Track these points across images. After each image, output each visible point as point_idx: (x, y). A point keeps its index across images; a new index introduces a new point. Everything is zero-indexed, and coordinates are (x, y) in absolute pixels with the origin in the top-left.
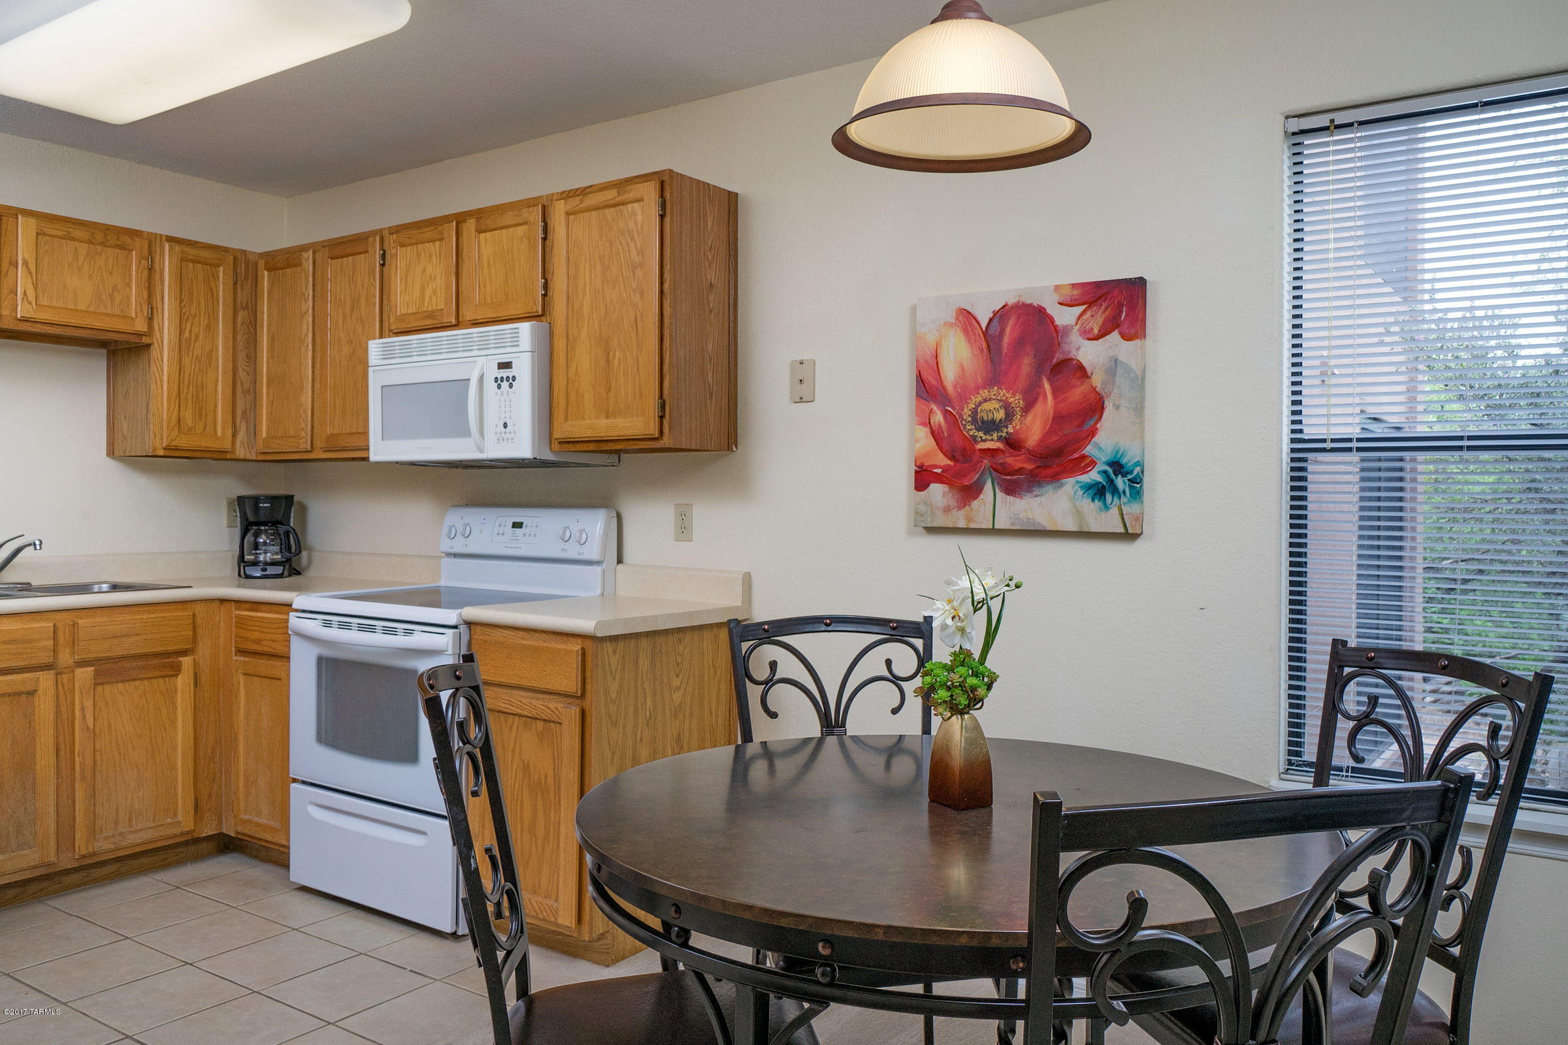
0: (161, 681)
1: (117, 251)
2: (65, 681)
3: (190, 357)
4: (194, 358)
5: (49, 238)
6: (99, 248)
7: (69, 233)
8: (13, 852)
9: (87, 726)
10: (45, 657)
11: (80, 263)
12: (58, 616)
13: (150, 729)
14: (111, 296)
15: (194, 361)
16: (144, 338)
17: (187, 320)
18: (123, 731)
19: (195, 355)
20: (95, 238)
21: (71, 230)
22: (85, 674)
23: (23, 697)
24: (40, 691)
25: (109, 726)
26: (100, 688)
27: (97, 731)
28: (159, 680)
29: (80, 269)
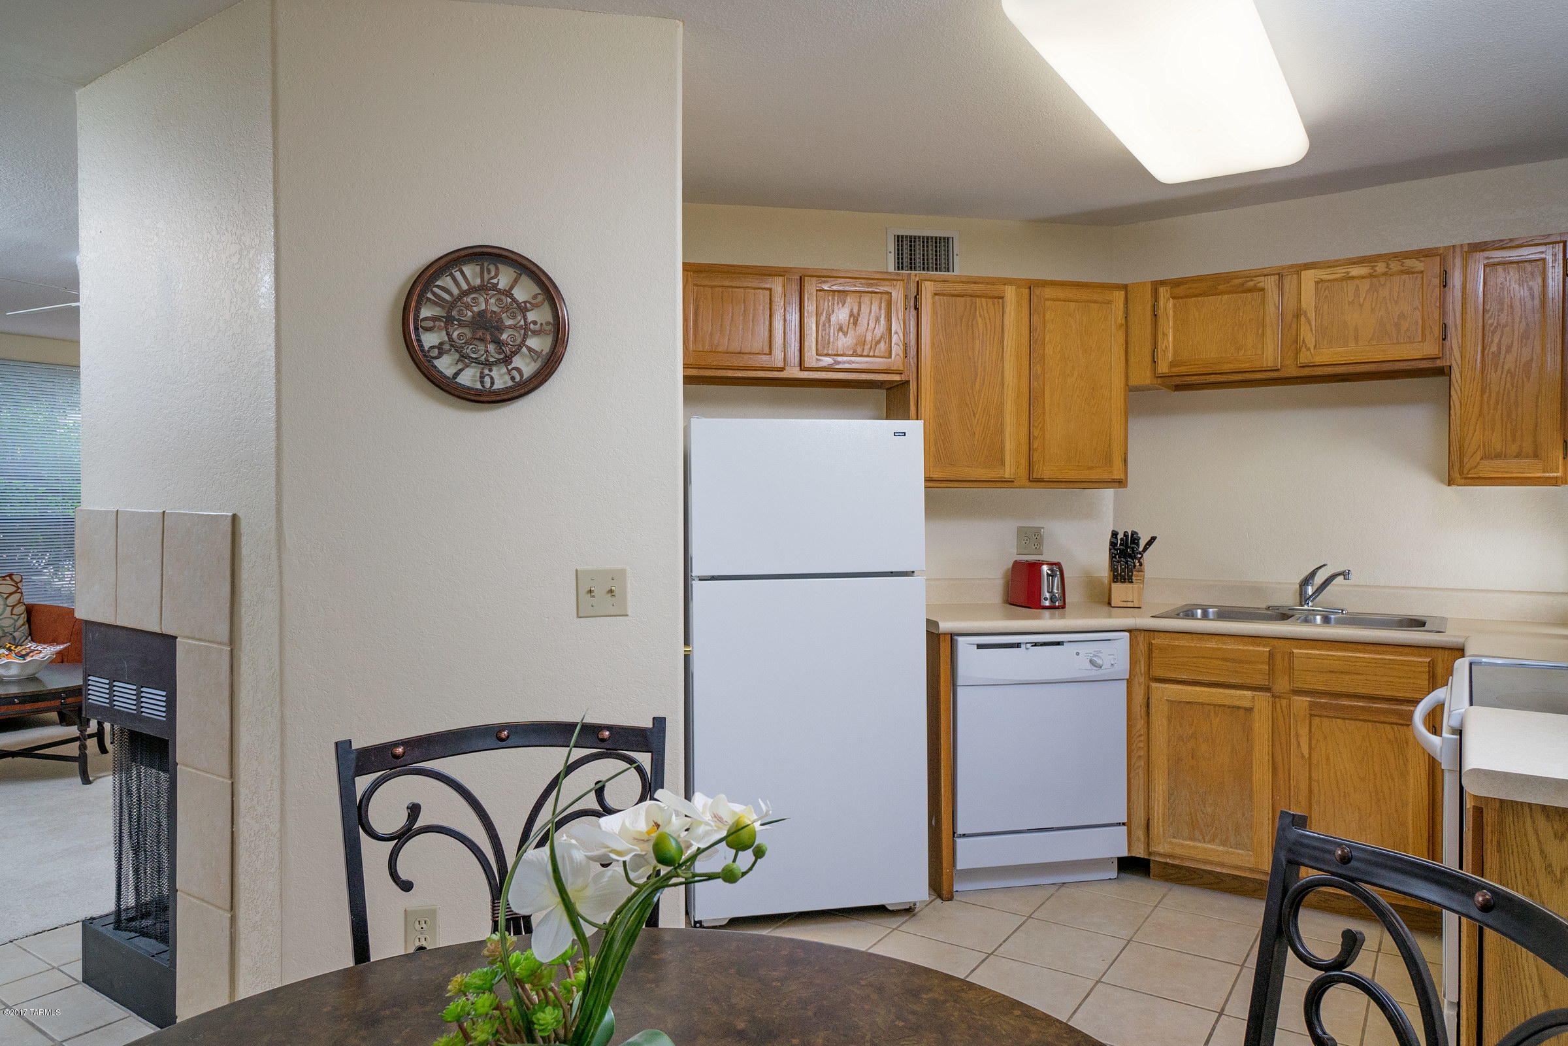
0: (1388, 727)
1: (1404, 277)
2: (1284, 705)
3: (1499, 372)
4: (1505, 372)
5: (1329, 284)
6: (1382, 279)
7: (1348, 273)
8: (1231, 847)
9: (1302, 754)
10: (1260, 680)
11: (1362, 301)
12: (1275, 642)
13: (1375, 775)
14: (1397, 325)
15: (1504, 376)
16: (1438, 361)
17: (1494, 332)
18: (1342, 768)
19: (1506, 368)
20: (1375, 271)
21: (1348, 270)
22: (1301, 702)
23: (1242, 712)
24: (1256, 710)
25: (1328, 759)
26: (1316, 720)
27: (1314, 761)
28: (1386, 725)
29: (1361, 306)
